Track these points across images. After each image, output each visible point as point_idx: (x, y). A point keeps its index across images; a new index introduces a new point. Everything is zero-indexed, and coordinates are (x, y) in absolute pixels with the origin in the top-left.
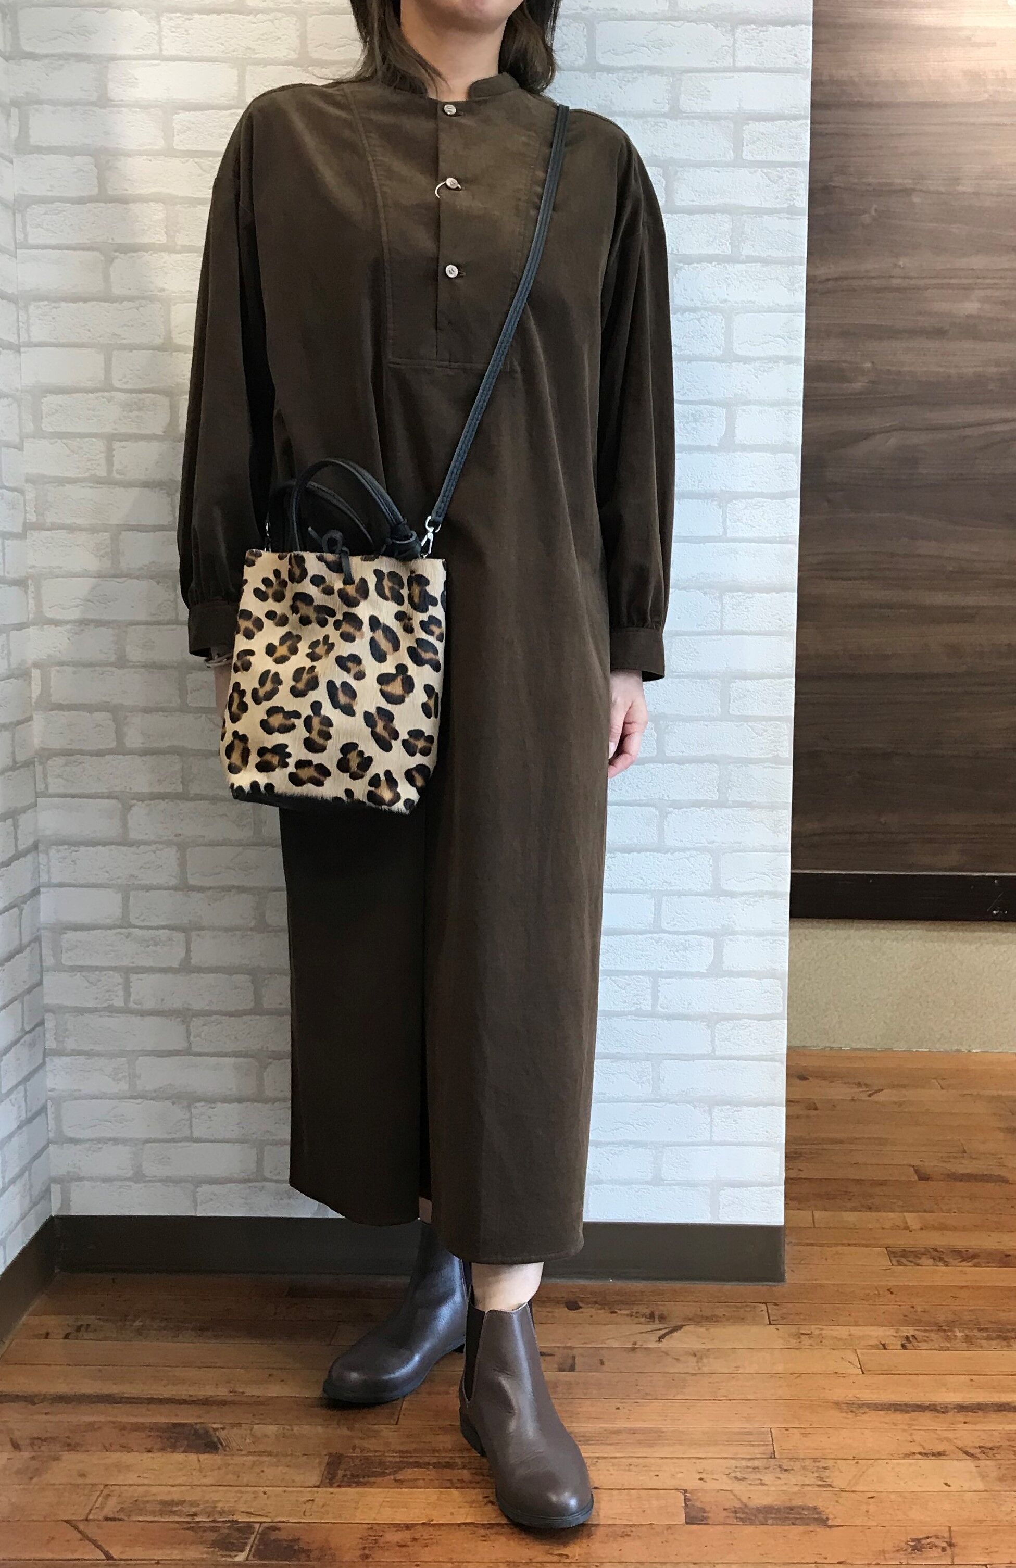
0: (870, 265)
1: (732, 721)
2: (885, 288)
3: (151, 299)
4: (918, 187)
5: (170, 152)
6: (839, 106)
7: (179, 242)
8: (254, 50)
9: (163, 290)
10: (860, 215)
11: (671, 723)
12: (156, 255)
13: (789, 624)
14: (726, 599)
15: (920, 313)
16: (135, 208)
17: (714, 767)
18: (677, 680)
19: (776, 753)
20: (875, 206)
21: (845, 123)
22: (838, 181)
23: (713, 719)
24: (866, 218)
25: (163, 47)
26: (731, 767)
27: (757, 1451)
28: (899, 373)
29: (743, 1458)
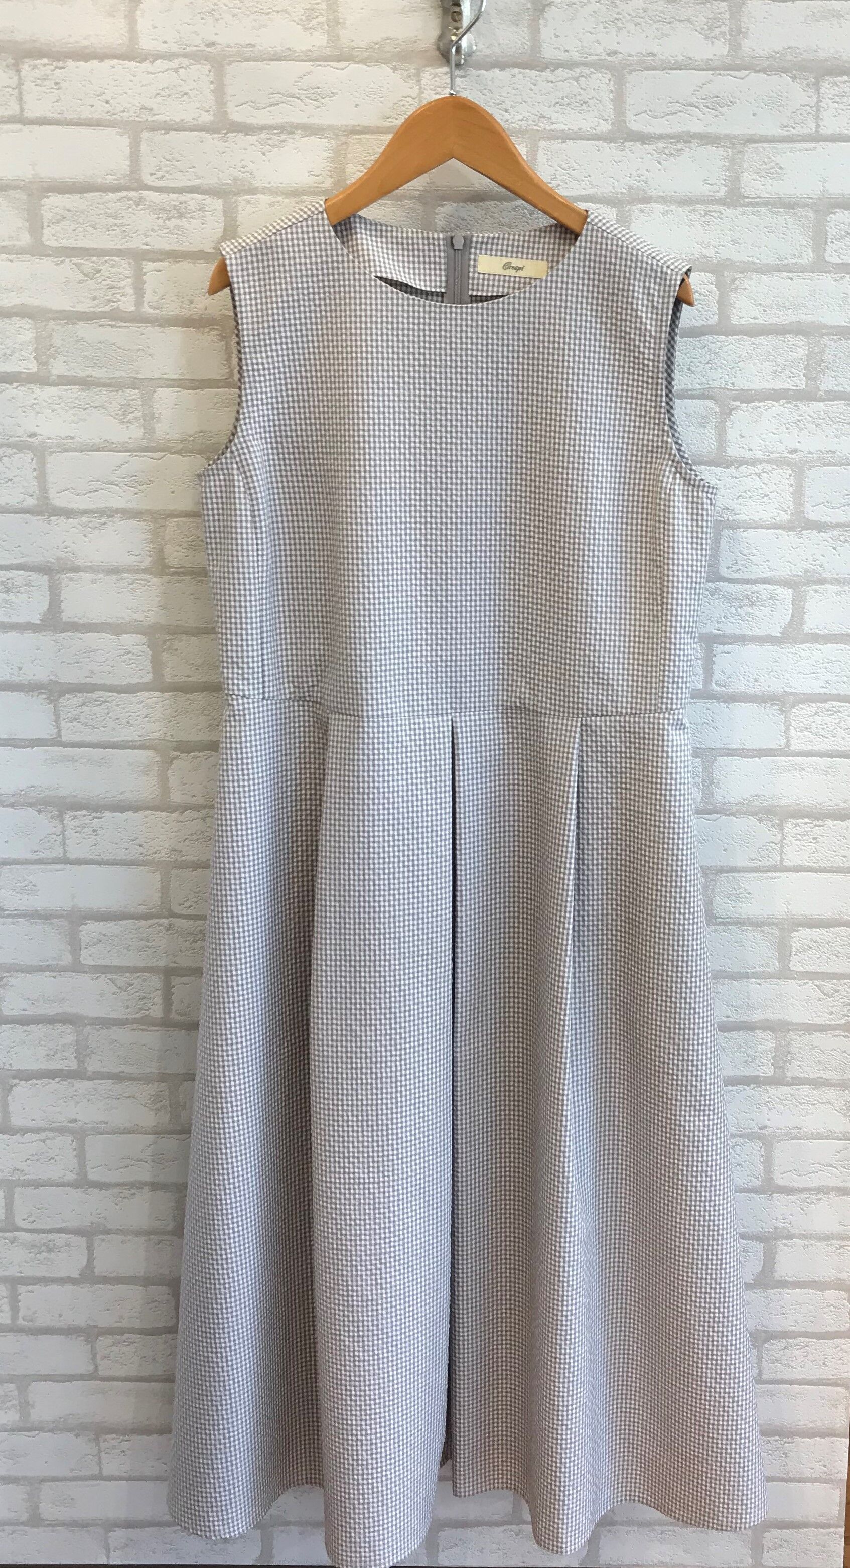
5: (38, 250)
7: (55, 372)
8: (151, 110)
12: (23, 388)
23: (770, 976)
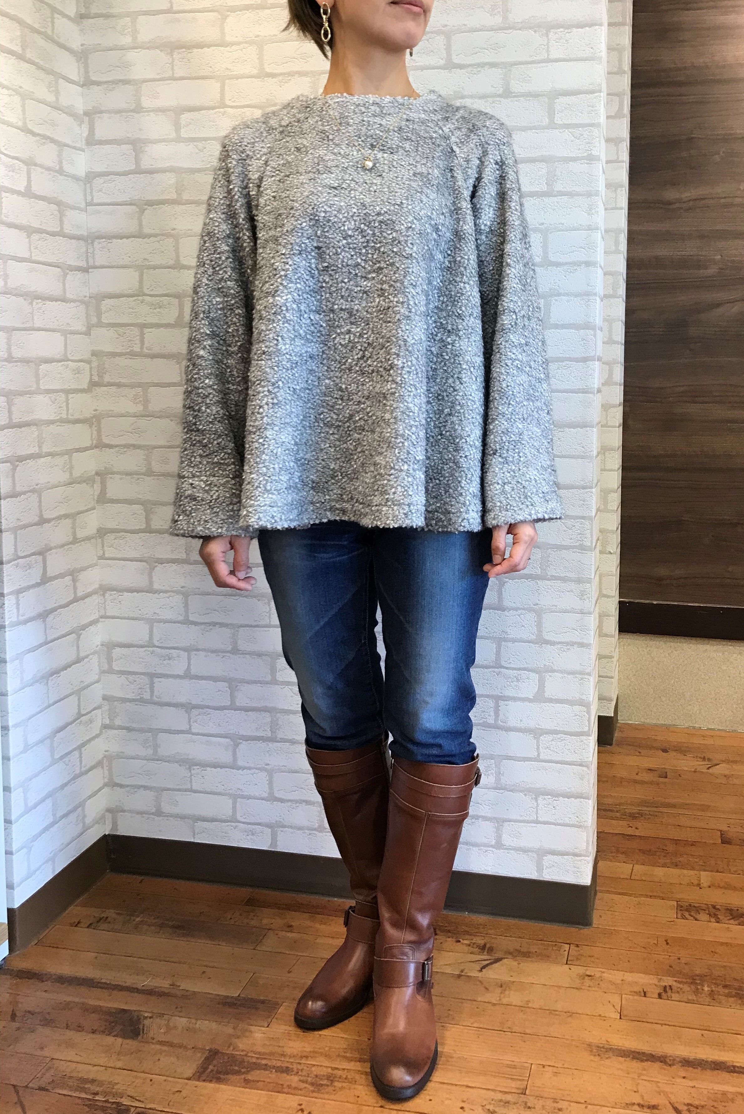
0: (719, 190)
2: (729, 205)
3: (167, 235)
9: (174, 229)
10: (712, 155)
16: (159, 177)
19: (581, 542)
20: (723, 149)
22: (697, 133)
24: (716, 158)
26: (550, 551)
27: (513, 1086)
29: (501, 1092)
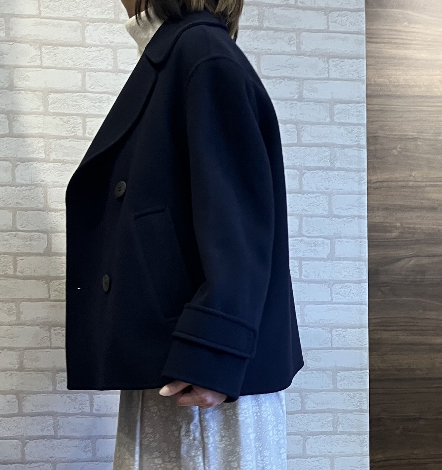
0: (398, 176)
1: (338, 392)
2: (406, 186)
3: (37, 186)
4: (421, 137)
6: (379, 96)
9: (44, 181)
10: (392, 150)
11: (308, 393)
13: (365, 344)
14: (334, 331)
15: (423, 199)
16: (29, 140)
17: (330, 415)
18: (310, 372)
19: (361, 407)
20: (399, 146)
21: (383, 105)
22: (380, 133)
24: (395, 152)
25: (43, 62)
26: (339, 415)
28: (413, 229)
